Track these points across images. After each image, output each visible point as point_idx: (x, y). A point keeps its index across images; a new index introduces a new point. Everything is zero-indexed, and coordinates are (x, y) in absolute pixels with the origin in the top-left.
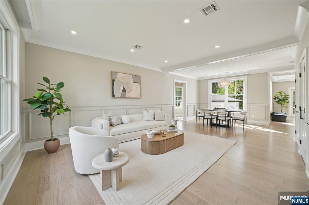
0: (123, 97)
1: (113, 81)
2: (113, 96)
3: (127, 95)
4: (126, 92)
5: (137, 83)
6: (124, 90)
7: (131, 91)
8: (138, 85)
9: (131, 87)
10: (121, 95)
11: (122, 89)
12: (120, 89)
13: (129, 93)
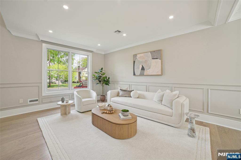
0: (142, 75)
1: (134, 62)
2: (134, 74)
3: (146, 73)
4: (144, 70)
5: (157, 59)
6: (143, 69)
7: (149, 68)
8: (158, 60)
9: (150, 65)
10: (140, 73)
11: (141, 67)
12: (139, 68)
13: (148, 71)
